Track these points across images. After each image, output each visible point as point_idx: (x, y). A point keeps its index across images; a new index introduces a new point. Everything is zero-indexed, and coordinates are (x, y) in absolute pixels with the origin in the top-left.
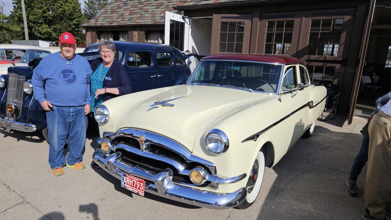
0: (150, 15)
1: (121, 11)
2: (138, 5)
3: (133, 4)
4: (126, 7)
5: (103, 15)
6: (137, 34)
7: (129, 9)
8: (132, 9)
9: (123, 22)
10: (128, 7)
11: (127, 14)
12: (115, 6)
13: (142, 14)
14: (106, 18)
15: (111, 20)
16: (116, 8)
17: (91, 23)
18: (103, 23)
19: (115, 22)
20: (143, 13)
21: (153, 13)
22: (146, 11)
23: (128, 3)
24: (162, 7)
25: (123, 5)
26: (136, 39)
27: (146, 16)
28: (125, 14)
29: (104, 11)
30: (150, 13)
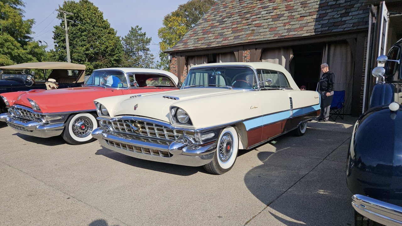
0: (268, 30)
1: (219, 30)
2: (241, 21)
3: (234, 21)
4: (224, 25)
5: (192, 38)
6: (248, 55)
7: (230, 27)
8: (233, 26)
9: (226, 42)
10: (227, 25)
11: (228, 32)
12: (208, 26)
13: (254, 30)
14: (199, 40)
15: (208, 41)
16: (209, 28)
17: (179, 47)
18: (196, 45)
19: (213, 43)
20: (255, 28)
21: (270, 26)
22: (258, 26)
23: (225, 21)
24: (281, 19)
25: (218, 24)
26: (247, 60)
27: (261, 31)
28: (226, 33)
29: (192, 33)
30: (266, 27)
